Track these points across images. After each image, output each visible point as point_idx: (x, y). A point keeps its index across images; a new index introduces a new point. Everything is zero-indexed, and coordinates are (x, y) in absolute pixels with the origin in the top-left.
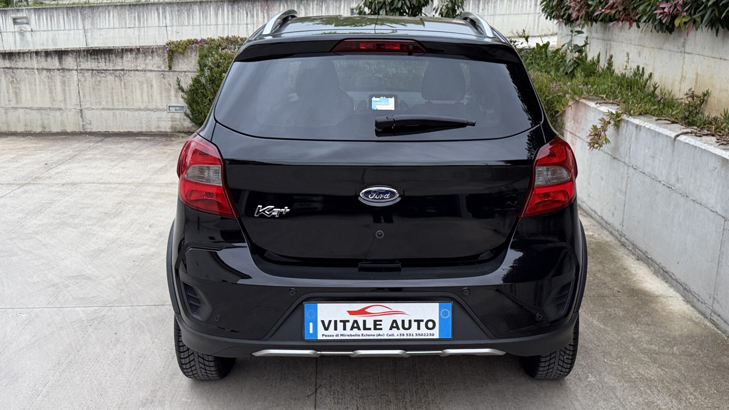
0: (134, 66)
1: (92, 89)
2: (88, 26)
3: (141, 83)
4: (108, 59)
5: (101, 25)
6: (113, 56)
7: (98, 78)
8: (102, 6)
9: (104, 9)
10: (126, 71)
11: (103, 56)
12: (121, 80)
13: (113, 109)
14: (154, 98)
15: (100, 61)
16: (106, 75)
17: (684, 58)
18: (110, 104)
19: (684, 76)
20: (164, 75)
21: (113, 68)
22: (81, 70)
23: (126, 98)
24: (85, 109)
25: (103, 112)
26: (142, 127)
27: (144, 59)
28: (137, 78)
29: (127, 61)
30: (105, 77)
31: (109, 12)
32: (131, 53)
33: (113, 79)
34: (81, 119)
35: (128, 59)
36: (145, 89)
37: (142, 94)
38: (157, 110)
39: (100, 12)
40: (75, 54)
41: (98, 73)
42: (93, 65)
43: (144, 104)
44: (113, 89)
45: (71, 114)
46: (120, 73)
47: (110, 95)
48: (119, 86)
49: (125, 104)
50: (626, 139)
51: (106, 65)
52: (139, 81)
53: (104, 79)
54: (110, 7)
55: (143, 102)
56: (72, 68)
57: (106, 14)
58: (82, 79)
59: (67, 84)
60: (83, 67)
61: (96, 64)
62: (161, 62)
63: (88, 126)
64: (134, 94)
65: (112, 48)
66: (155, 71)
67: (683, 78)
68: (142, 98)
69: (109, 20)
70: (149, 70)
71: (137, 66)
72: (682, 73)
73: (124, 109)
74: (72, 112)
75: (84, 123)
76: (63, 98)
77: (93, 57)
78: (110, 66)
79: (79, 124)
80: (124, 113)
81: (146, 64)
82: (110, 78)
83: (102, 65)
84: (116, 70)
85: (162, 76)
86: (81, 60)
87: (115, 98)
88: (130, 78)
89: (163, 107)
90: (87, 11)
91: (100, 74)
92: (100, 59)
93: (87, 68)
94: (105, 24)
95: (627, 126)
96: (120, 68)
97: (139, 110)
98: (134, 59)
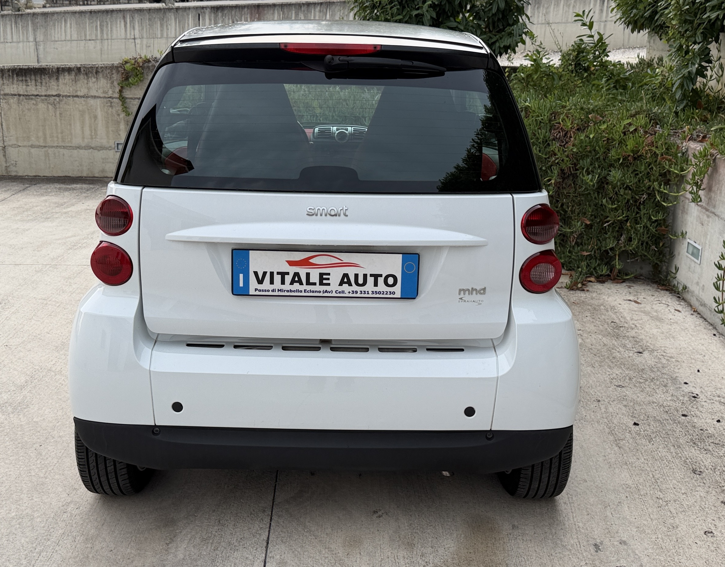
0: (73, 90)
1: (18, 119)
3: (82, 113)
4: (39, 81)
6: (47, 76)
7: (27, 106)
9: (61, 17)
10: (63, 96)
11: (33, 77)
12: (56, 109)
13: (45, 147)
14: (99, 133)
15: (30, 84)
16: (36, 102)
18: (41, 140)
20: (111, 103)
21: (46, 93)
22: (5, 95)
23: (62, 133)
24: (9, 146)
25: (33, 150)
27: (86, 81)
28: (77, 106)
29: (64, 84)
30: (36, 104)
32: (69, 73)
33: (46, 107)
34: (3, 159)
35: (65, 82)
37: (83, 127)
38: (102, 148)
41: (26, 99)
42: (20, 89)
44: (45, 119)
46: (55, 100)
47: (41, 128)
48: (53, 117)
49: (60, 140)
51: (36, 89)
52: (80, 111)
53: (33, 106)
55: (83, 138)
58: (6, 107)
60: (7, 90)
61: (24, 87)
62: (109, 85)
63: (13, 168)
64: (73, 127)
65: (45, 67)
66: (100, 97)
68: (83, 133)
70: (92, 97)
71: (76, 91)
73: (60, 147)
75: (8, 165)
77: (20, 79)
78: (42, 91)
79: (1, 165)
81: (89, 89)
82: (42, 106)
83: (32, 89)
84: (49, 96)
85: (109, 104)
86: (5, 82)
87: (48, 132)
88: (68, 107)
89: (111, 145)
91: (29, 101)
92: (29, 81)
93: (12, 93)
96: (54, 93)
97: (79, 147)
98: (73, 81)
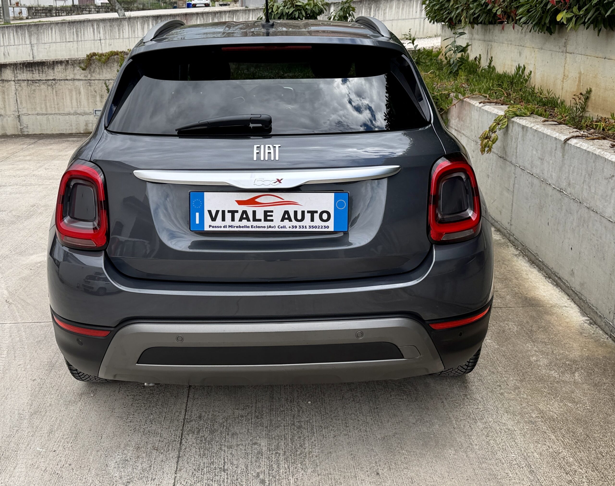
0: (64, 75)
1: (28, 97)
2: (34, 41)
3: (71, 91)
4: (41, 70)
5: (45, 40)
6: (46, 67)
7: (33, 88)
8: (46, 24)
9: (47, 26)
10: (57, 80)
11: (37, 68)
12: (53, 89)
13: (47, 114)
14: (82, 104)
15: (35, 72)
16: (40, 84)
17: (566, 57)
18: (44, 110)
19: (566, 75)
20: (90, 83)
21: (46, 79)
22: (18, 80)
23: (58, 104)
24: (22, 114)
25: (38, 117)
26: (72, 129)
27: (72, 70)
28: (67, 86)
29: (58, 72)
30: (39, 86)
31: (51, 29)
32: (61, 65)
33: (46, 88)
34: (19, 124)
35: (59, 70)
36: (74, 97)
38: (85, 114)
39: (44, 29)
40: (13, 67)
41: (33, 83)
42: (28, 76)
43: (74, 109)
44: (46, 96)
45: (10, 119)
46: (52, 82)
47: (43, 102)
48: (51, 94)
49: (57, 109)
50: (512, 140)
51: (39, 76)
52: (69, 89)
53: (38, 88)
54: (52, 25)
55: (72, 108)
56: (10, 80)
57: (49, 31)
58: (19, 89)
59: (6, 94)
60: (20, 78)
61: (31, 75)
63: (25, 130)
64: (65, 100)
65: (45, 61)
66: (82, 80)
67: (565, 77)
68: (72, 104)
69: (51, 35)
70: (77, 79)
71: (66, 76)
72: (564, 73)
73: (56, 114)
74: (11, 118)
75: (22, 127)
76: (3, 106)
77: (28, 69)
78: (43, 77)
79: (17, 128)
80: (56, 117)
81: (75, 74)
82: (43, 87)
83: (36, 76)
84: (48, 80)
86: (18, 72)
87: (48, 105)
88: (61, 87)
89: (90, 111)
90: (33, 29)
91: (35, 84)
92: (34, 70)
93: (23, 79)
94: (49, 39)
95: (513, 126)
96: (52, 78)
97: (69, 114)
98: (64, 69)
